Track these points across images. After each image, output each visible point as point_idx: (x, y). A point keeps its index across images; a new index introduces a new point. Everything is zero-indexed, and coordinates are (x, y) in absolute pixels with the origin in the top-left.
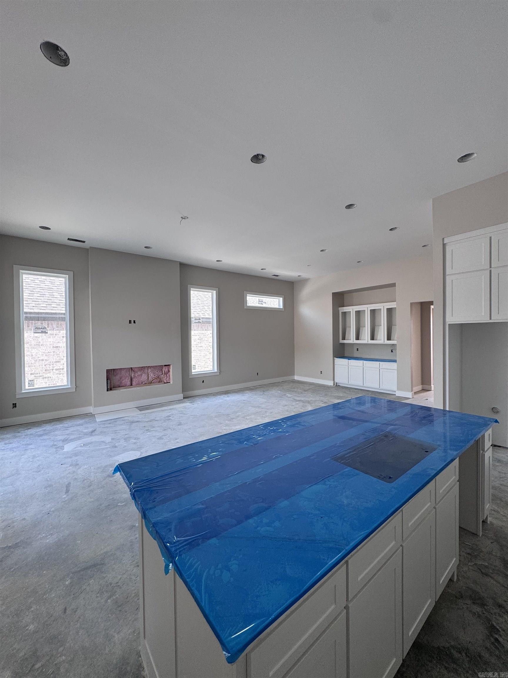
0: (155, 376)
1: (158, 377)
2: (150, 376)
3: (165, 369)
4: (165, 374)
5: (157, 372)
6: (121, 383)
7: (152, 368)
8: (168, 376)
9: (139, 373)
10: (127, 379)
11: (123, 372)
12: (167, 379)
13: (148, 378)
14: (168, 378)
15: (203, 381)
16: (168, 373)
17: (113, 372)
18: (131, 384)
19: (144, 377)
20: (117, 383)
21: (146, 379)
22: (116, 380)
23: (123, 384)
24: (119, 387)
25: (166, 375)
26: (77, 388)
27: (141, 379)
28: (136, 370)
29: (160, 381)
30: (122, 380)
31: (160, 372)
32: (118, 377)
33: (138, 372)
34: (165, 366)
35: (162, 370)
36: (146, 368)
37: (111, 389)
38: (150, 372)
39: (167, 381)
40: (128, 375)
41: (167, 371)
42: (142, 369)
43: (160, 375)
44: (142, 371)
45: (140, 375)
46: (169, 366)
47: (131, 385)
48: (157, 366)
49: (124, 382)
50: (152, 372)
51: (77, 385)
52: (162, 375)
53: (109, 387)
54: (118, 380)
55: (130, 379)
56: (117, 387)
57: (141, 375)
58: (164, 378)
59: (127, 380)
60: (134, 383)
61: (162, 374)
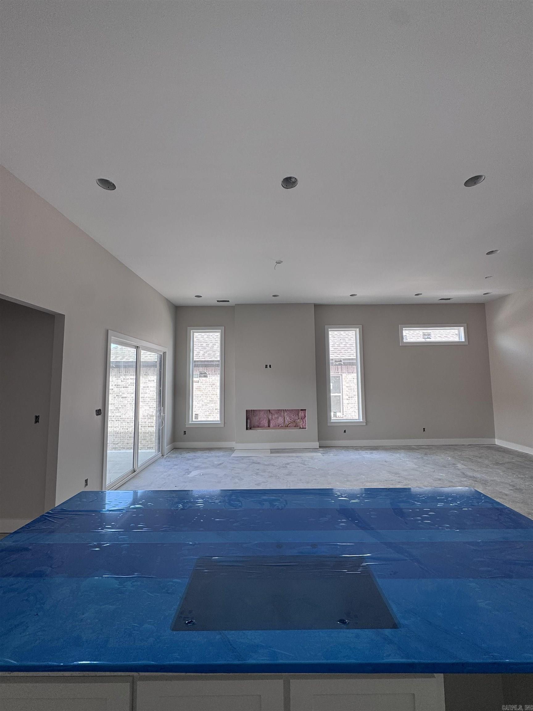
0: (291, 420)
1: (294, 422)
2: (287, 419)
3: (301, 414)
4: (301, 418)
5: (293, 416)
6: (260, 423)
7: (288, 411)
8: (305, 421)
9: (276, 416)
10: (265, 420)
11: (262, 413)
12: (303, 425)
13: (284, 421)
14: (304, 423)
15: (345, 430)
16: (305, 418)
17: (254, 413)
18: (269, 425)
19: (280, 420)
20: (257, 424)
21: (283, 423)
22: (255, 420)
23: (261, 425)
24: (258, 427)
25: (303, 420)
26: (225, 424)
27: (278, 422)
28: (273, 412)
29: (296, 426)
30: (261, 421)
31: (296, 416)
32: (257, 418)
33: (275, 414)
34: (301, 410)
35: (298, 414)
36: (283, 411)
37: (250, 429)
38: (286, 416)
39: (303, 426)
40: (266, 416)
41: (303, 415)
42: (279, 411)
43: (296, 420)
44: (279, 414)
45: (276, 418)
46: (305, 411)
47: (269, 427)
48: (293, 410)
49: (262, 423)
50: (288, 416)
51: (225, 422)
52: (299, 420)
53: (249, 426)
54: (258, 421)
55: (267, 421)
56: (256, 427)
57: (278, 418)
58: (300, 423)
59: (265, 422)
60: (271, 425)
61: (299, 418)
